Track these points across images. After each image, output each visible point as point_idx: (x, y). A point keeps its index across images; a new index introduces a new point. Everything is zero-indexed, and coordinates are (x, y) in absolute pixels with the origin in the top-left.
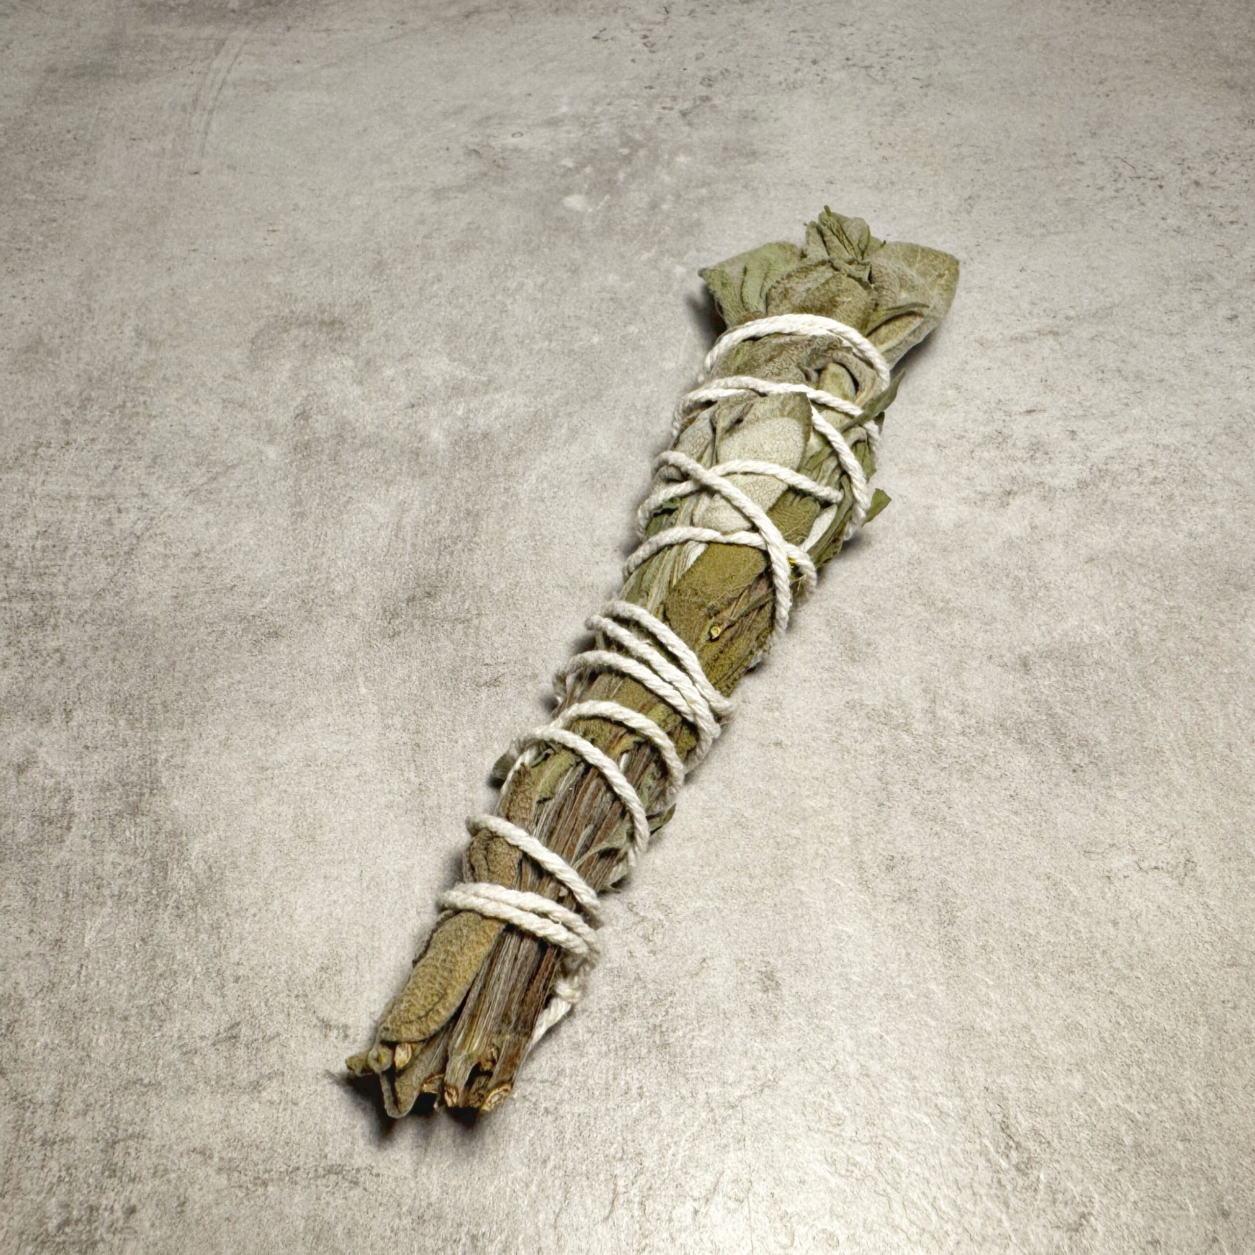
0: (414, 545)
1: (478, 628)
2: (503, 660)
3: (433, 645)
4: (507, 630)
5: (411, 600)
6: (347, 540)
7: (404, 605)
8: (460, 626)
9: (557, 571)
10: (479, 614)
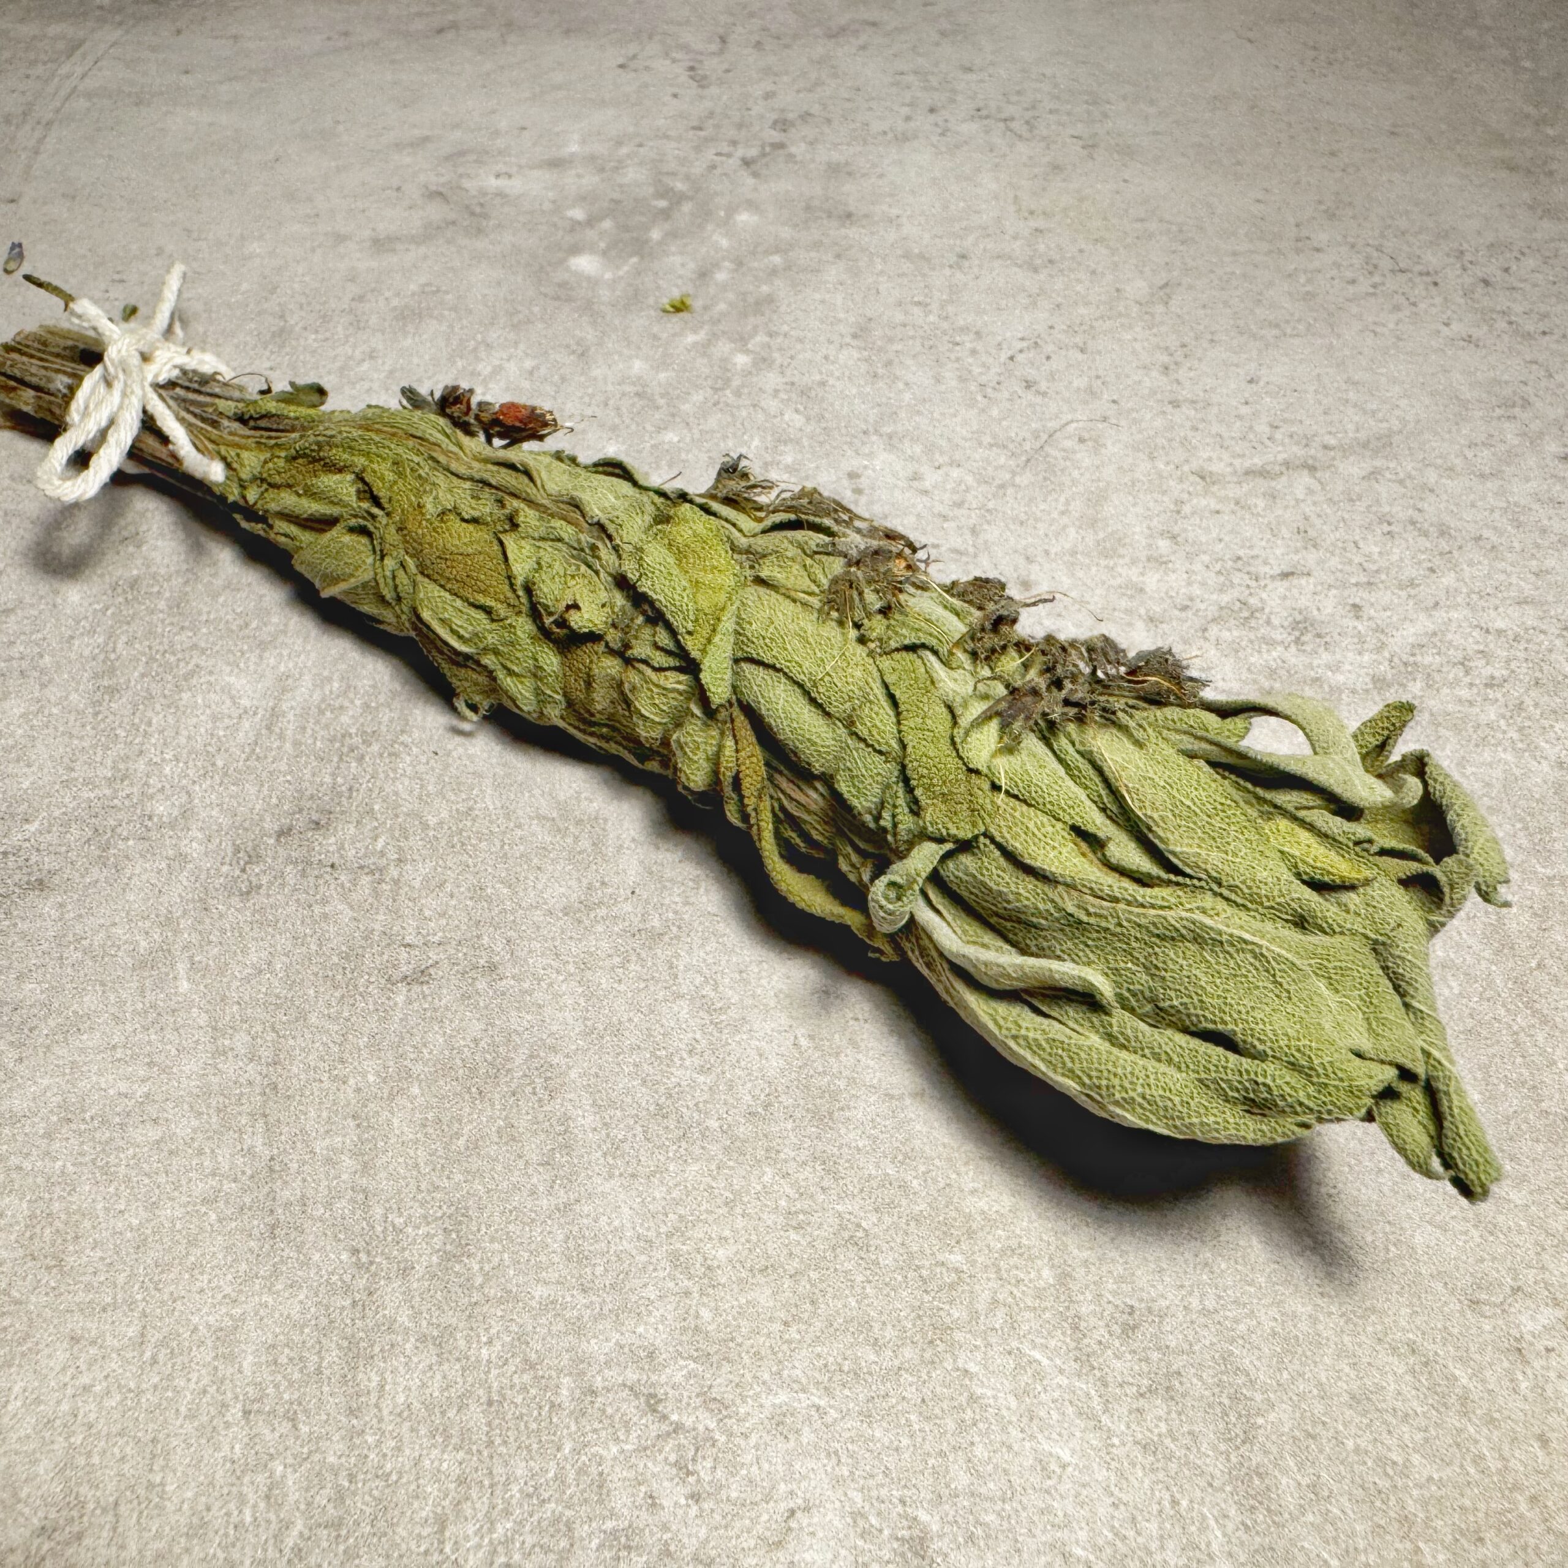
0: (296, 744)
1: (396, 882)
2: (436, 939)
3: (317, 909)
4: (449, 887)
5: (283, 833)
6: (185, 733)
7: (272, 841)
8: (365, 880)
9: (537, 792)
10: (400, 860)
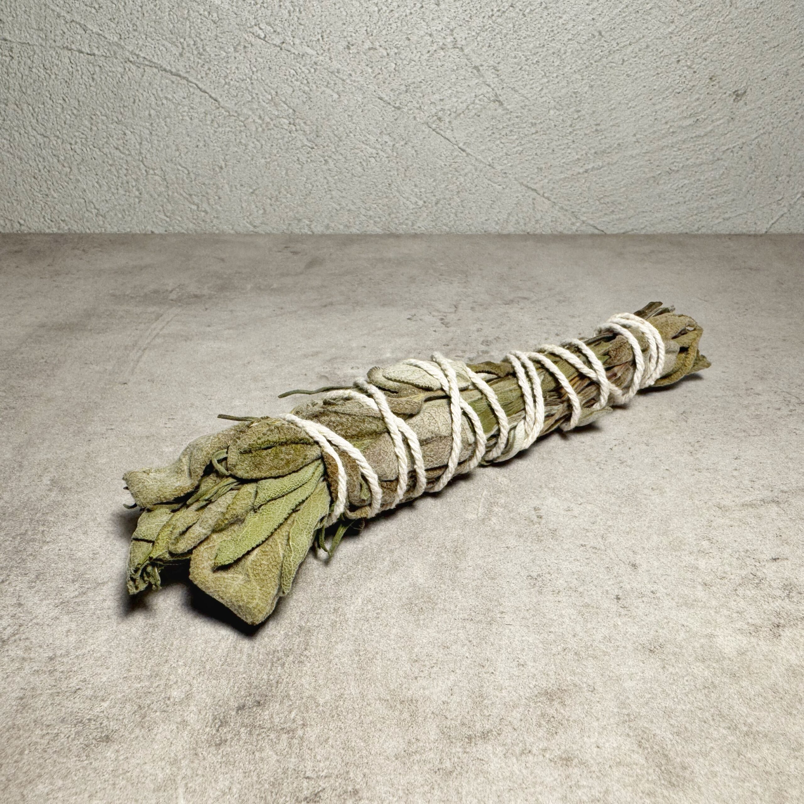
0: (249, 656)
1: (302, 738)
2: (323, 774)
3: (257, 754)
4: (330, 741)
5: (241, 708)
6: (190, 650)
7: (234, 713)
8: (284, 737)
9: (378, 684)
10: (304, 725)
